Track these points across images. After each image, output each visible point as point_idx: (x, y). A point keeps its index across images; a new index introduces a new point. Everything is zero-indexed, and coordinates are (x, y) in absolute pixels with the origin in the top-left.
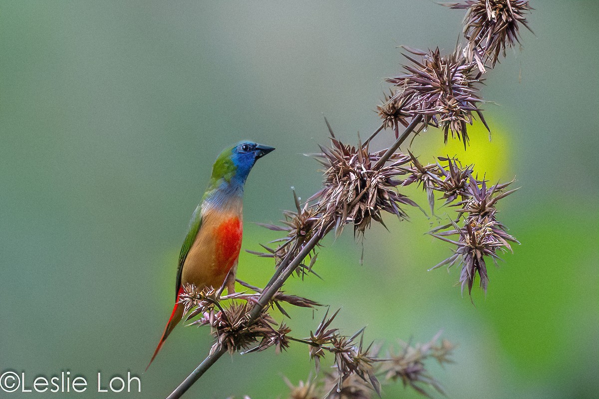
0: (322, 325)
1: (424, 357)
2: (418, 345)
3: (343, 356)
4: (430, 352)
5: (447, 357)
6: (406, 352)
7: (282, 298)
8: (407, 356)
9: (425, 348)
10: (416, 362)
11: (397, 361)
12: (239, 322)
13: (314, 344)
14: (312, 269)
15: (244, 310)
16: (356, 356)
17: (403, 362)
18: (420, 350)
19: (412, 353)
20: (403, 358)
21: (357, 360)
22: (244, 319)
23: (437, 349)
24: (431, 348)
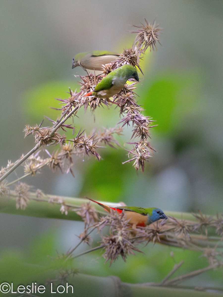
0: (78, 135)
1: (113, 133)
2: (110, 129)
3: (86, 147)
4: (115, 131)
5: (121, 133)
6: (105, 131)
7: (64, 126)
8: (106, 133)
9: (113, 129)
10: (109, 135)
11: (102, 135)
12: (46, 137)
13: (75, 142)
14: (76, 115)
15: (49, 132)
16: (91, 145)
17: (104, 135)
18: (111, 131)
19: (108, 131)
20: (104, 134)
21: (91, 147)
22: (48, 136)
23: (117, 130)
24: (115, 130)
